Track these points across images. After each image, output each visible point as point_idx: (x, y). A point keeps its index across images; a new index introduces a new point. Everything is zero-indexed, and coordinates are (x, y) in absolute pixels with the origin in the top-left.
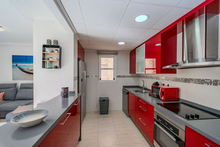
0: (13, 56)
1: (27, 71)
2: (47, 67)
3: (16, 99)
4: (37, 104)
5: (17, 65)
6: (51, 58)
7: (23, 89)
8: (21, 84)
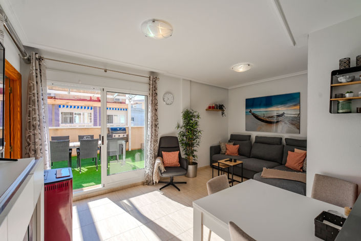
0: (246, 100)
1: (263, 118)
2: (340, 111)
3: (251, 156)
4: (314, 175)
5: (250, 112)
6: (351, 92)
7: (259, 144)
8: (256, 137)
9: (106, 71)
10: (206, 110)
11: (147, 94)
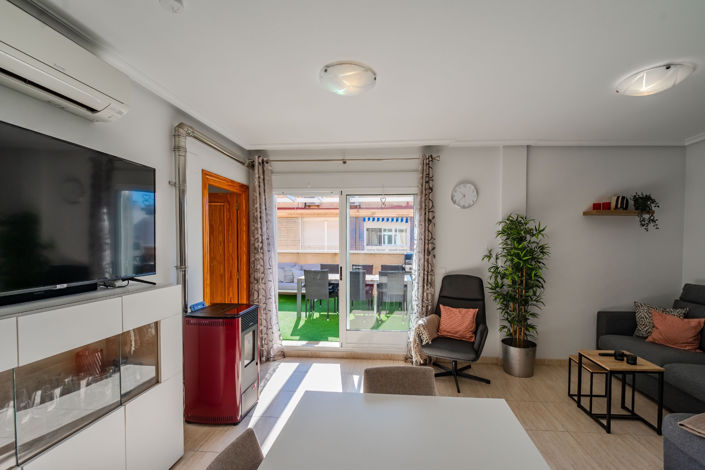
9: (344, 163)
10: (585, 214)
11: (416, 190)
